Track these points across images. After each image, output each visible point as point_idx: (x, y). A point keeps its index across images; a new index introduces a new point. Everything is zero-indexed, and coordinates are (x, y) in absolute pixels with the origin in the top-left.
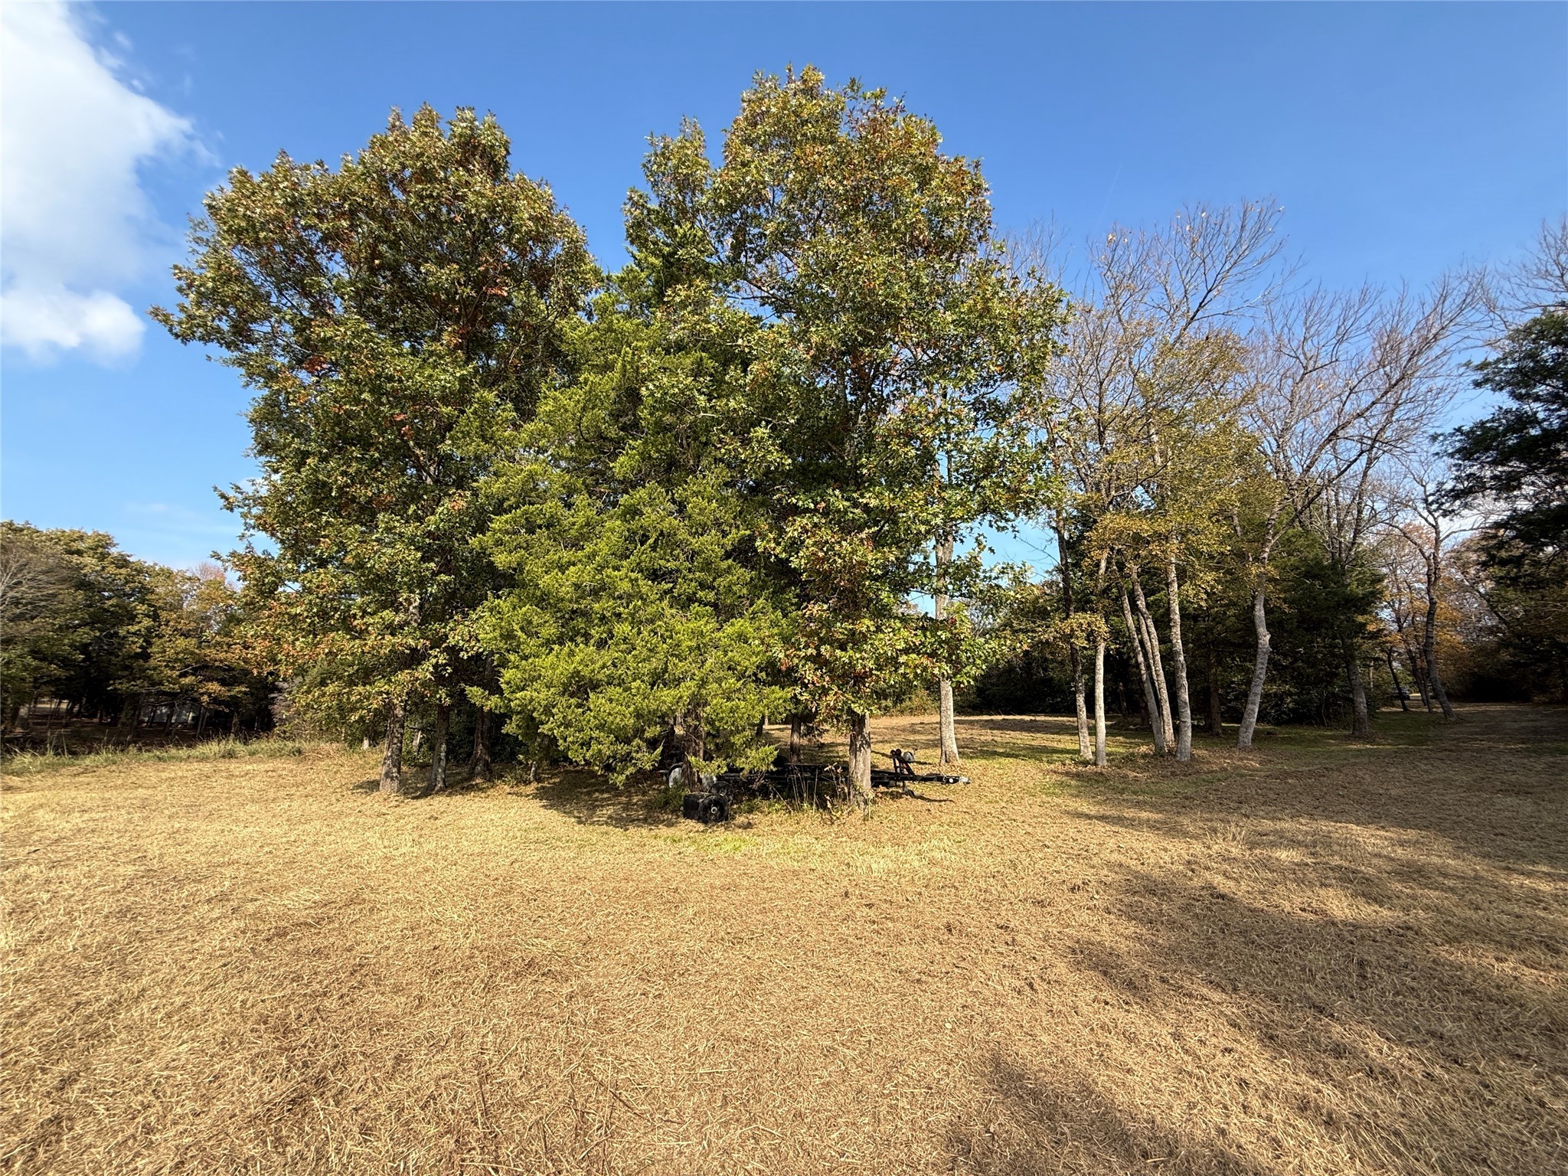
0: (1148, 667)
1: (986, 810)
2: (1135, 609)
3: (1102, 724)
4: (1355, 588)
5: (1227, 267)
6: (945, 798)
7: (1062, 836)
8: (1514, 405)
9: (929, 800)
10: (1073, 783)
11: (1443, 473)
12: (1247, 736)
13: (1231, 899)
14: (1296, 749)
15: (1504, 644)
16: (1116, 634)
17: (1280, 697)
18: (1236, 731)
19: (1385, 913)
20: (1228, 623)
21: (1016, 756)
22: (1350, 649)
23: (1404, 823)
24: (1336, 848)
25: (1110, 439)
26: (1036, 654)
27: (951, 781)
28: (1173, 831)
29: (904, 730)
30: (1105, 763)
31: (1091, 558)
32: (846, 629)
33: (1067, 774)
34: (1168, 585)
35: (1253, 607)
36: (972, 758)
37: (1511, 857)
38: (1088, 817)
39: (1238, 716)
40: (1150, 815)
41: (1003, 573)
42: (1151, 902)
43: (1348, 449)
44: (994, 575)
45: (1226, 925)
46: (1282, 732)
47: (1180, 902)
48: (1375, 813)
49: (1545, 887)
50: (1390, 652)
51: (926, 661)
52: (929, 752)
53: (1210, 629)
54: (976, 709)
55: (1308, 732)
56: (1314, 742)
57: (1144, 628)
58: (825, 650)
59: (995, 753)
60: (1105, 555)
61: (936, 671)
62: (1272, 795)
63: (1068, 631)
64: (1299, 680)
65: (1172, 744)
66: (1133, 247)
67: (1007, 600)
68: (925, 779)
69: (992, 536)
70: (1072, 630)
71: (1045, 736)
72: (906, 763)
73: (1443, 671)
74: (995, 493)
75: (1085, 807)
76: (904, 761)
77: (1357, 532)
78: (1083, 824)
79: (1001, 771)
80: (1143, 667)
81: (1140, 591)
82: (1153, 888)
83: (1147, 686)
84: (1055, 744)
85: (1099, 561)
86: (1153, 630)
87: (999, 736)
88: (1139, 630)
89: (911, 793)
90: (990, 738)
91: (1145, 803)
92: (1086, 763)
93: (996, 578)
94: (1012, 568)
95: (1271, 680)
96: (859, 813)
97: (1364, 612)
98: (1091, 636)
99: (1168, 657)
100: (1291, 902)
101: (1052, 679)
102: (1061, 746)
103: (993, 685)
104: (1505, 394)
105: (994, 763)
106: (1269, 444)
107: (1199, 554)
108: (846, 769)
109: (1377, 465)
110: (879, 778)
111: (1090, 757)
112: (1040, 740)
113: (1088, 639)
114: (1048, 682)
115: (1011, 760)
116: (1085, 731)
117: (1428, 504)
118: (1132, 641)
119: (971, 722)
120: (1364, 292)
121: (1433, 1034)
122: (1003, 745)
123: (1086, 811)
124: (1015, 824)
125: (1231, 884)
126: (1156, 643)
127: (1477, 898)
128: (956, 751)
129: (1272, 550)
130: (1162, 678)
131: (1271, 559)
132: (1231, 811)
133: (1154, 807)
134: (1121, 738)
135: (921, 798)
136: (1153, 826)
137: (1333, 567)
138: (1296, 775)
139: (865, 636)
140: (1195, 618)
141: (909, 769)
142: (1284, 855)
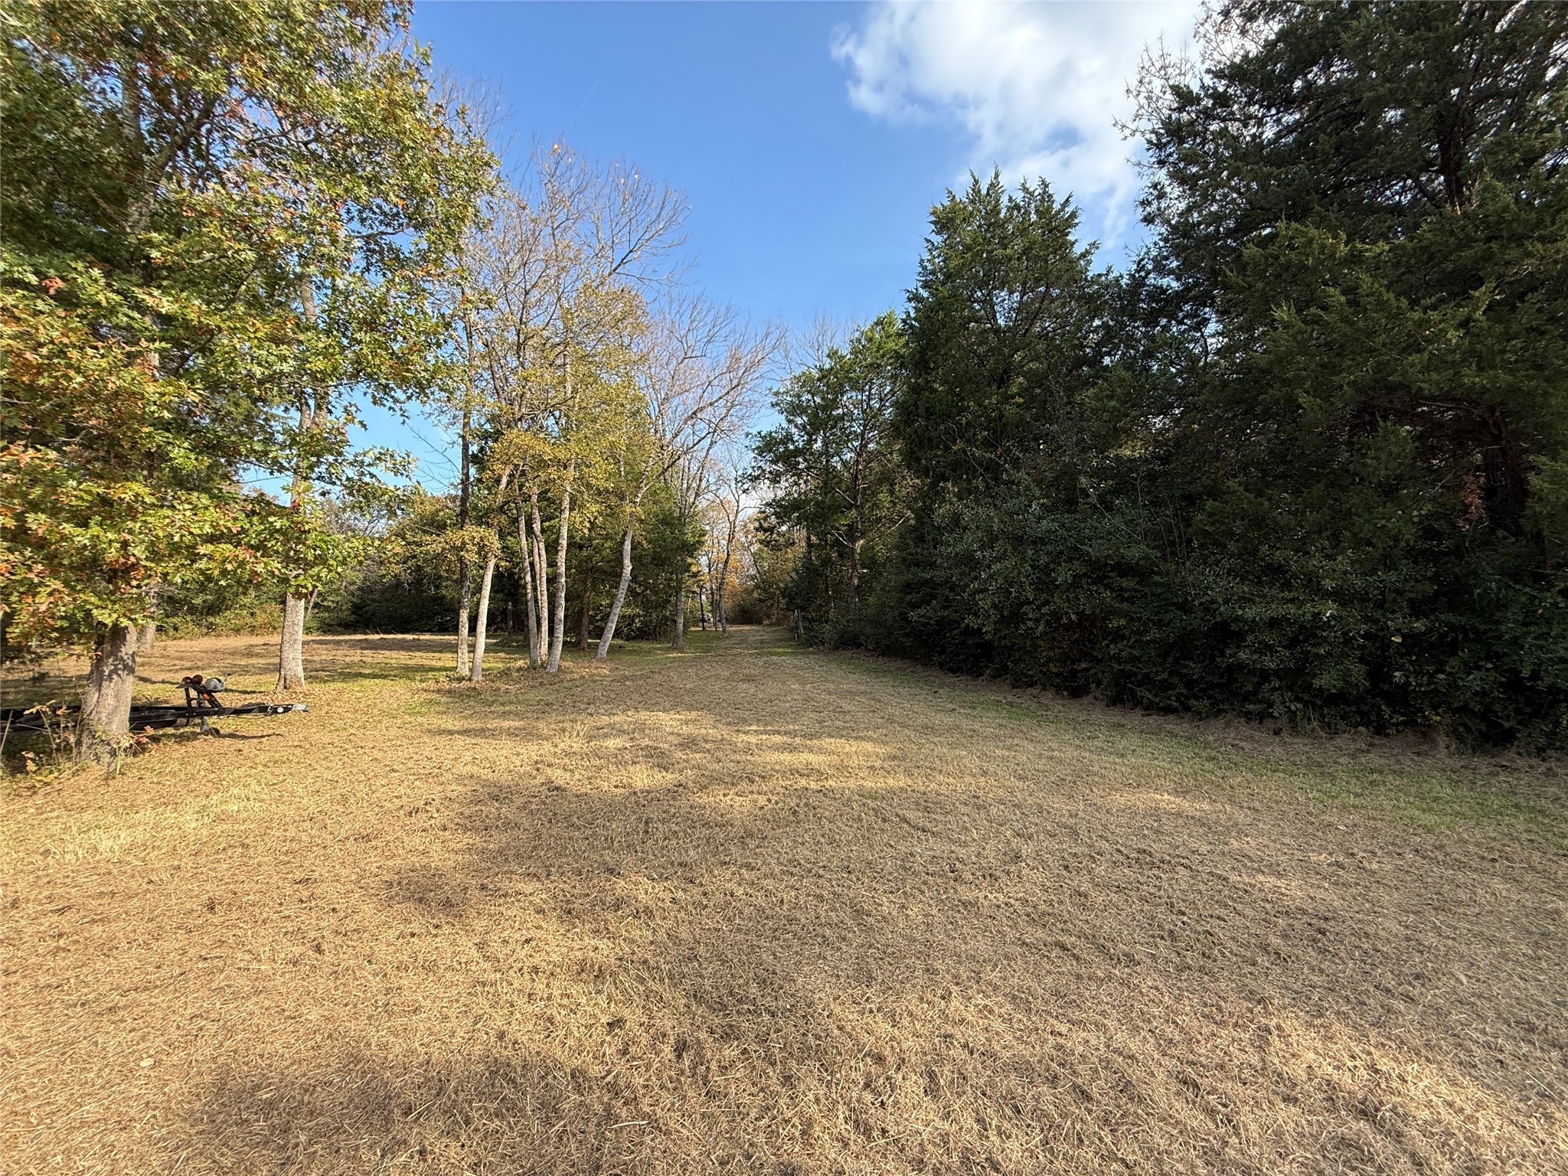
0: (535, 589)
1: (326, 740)
2: (530, 531)
3: (482, 640)
4: (690, 538)
5: (647, 236)
6: (270, 732)
7: (415, 757)
8: (785, 425)
9: (244, 737)
10: (444, 699)
11: (748, 461)
12: (604, 649)
13: (564, 790)
14: (634, 658)
15: (757, 587)
16: (509, 552)
17: (632, 618)
18: (597, 645)
19: (669, 776)
20: (604, 553)
21: (385, 677)
22: (680, 582)
23: (690, 708)
24: (647, 731)
25: (529, 354)
26: (428, 569)
27: (280, 710)
28: (528, 735)
29: (233, 654)
30: (480, 678)
31: (493, 471)
32: (89, 492)
33: (439, 691)
34: (562, 511)
35: (622, 542)
36: (325, 682)
37: (739, 723)
38: (451, 733)
39: (599, 633)
40: (512, 723)
41: (379, 459)
42: (491, 809)
43: (702, 428)
44: (367, 460)
45: (555, 814)
46: (630, 645)
47: (519, 801)
48: (676, 700)
49: (753, 740)
50: (701, 587)
51: (242, 554)
52: (264, 678)
53: (590, 558)
54: (348, 627)
55: (645, 645)
56: (649, 652)
57: (536, 551)
58: (37, 523)
59: (360, 675)
60: (508, 471)
61: (260, 568)
62: (613, 696)
63: (458, 543)
64: (647, 605)
65: (544, 658)
66: (576, 171)
67: (383, 494)
68: (238, 712)
69: (366, 409)
70: (464, 543)
71: (424, 655)
72: (209, 693)
73: (727, 604)
74: (375, 355)
75: (450, 723)
76: (206, 691)
77: (697, 495)
78: (442, 741)
79: (359, 695)
80: (529, 586)
81: (537, 515)
82: (499, 794)
83: (531, 604)
84: (434, 663)
85: (500, 476)
86: (543, 552)
87: (369, 656)
88: (531, 553)
89: (216, 733)
90: (357, 659)
91: (510, 712)
92: (460, 679)
93: (369, 465)
94: (392, 456)
95: (627, 604)
96: (97, 770)
97: (691, 556)
98: (482, 550)
99: (552, 580)
100: (609, 782)
101: (444, 597)
102: (440, 664)
103: (374, 601)
104: (783, 417)
105: (354, 686)
106: (653, 410)
107: (589, 486)
108: (76, 708)
109: (715, 448)
110: (145, 716)
111: (466, 672)
112: (419, 658)
113: (479, 553)
114: (439, 600)
115: (377, 681)
116: (464, 648)
117: (737, 482)
118: (523, 560)
119: (338, 642)
120: (728, 309)
121: (680, 864)
122: (371, 666)
123: (450, 727)
124: (361, 751)
125: (568, 775)
126: (544, 565)
127: (720, 754)
128: (301, 674)
129: (644, 497)
130: (545, 598)
131: (642, 504)
132: (580, 712)
133: (518, 715)
134: (502, 655)
135: (232, 736)
136: (511, 733)
137: (679, 519)
138: (633, 678)
139: (130, 507)
140: (581, 547)
141: (213, 702)
142: (612, 743)
